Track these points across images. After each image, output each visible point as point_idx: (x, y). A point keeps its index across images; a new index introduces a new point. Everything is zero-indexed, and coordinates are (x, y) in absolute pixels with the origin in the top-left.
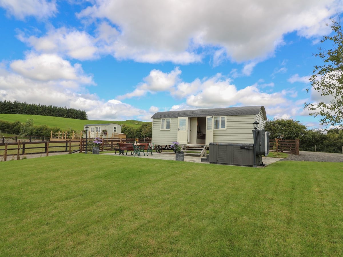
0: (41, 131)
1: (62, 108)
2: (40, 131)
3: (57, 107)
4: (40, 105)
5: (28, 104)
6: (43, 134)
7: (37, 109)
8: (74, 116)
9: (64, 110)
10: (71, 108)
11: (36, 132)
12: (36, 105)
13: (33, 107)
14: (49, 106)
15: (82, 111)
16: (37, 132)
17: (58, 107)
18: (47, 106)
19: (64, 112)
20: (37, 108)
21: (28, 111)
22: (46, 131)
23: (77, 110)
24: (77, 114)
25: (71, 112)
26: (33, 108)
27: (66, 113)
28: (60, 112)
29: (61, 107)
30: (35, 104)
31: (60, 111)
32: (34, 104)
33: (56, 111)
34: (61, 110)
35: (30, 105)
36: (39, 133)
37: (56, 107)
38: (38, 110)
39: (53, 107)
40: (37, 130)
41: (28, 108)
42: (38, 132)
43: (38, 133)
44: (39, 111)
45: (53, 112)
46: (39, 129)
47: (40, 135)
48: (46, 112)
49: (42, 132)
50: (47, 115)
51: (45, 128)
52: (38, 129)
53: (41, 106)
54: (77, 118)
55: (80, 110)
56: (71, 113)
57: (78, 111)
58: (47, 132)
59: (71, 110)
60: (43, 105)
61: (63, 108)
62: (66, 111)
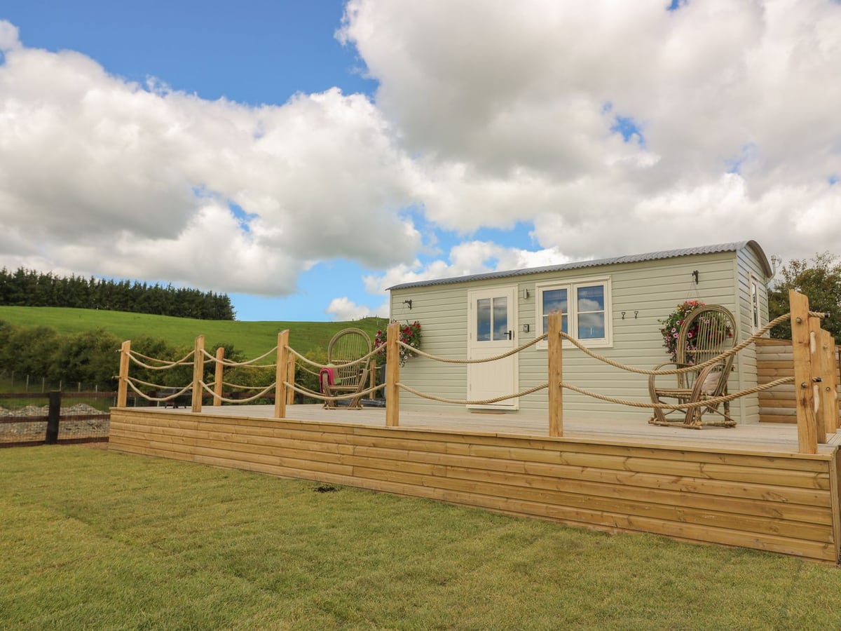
0: (82, 357)
1: (161, 289)
2: (77, 354)
3: (145, 285)
4: (96, 281)
5: (58, 277)
6: (89, 368)
7: (84, 292)
8: (195, 313)
9: (166, 293)
10: (186, 289)
11: (64, 360)
12: (83, 281)
13: (72, 287)
14: (121, 284)
15: (218, 295)
16: (67, 363)
17: (148, 287)
18: (117, 282)
19: (167, 299)
20: (86, 289)
21: (58, 298)
22: (103, 357)
23: (206, 293)
24: (205, 305)
25: (188, 301)
26: (73, 289)
27: (172, 304)
28: (154, 300)
29: (157, 285)
30: (79, 279)
31: (153, 298)
32: (76, 277)
33: (143, 296)
34: (157, 295)
35: (65, 281)
36: (75, 365)
37: (142, 285)
38: (88, 294)
39: (132, 285)
40: (68, 352)
41: (58, 290)
42: (71, 359)
43: (70, 365)
44: (90, 297)
45: (134, 300)
46: (75, 349)
47: (78, 372)
48: (112, 301)
49: (85, 362)
50: (116, 310)
51: (99, 343)
52: (71, 349)
53: (97, 284)
54: (204, 316)
55: (213, 294)
56: (186, 304)
57: (207, 296)
58: (108, 362)
59: (188, 294)
60: (104, 281)
61: (164, 288)
62: (173, 295)
